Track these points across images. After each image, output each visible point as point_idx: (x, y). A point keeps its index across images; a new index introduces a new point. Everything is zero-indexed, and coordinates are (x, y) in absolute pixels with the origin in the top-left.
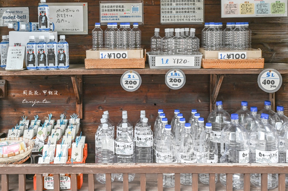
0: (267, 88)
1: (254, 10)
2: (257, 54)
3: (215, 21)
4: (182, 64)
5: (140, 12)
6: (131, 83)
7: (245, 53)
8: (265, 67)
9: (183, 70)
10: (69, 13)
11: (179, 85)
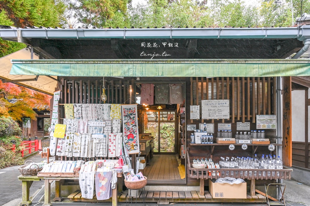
0: (271, 150)
1: (266, 127)
2: (268, 140)
3: (255, 130)
4: (246, 143)
5: (230, 127)
6: (232, 148)
7: (264, 139)
8: (270, 144)
9: (247, 144)
10: (209, 127)
11: (246, 148)
